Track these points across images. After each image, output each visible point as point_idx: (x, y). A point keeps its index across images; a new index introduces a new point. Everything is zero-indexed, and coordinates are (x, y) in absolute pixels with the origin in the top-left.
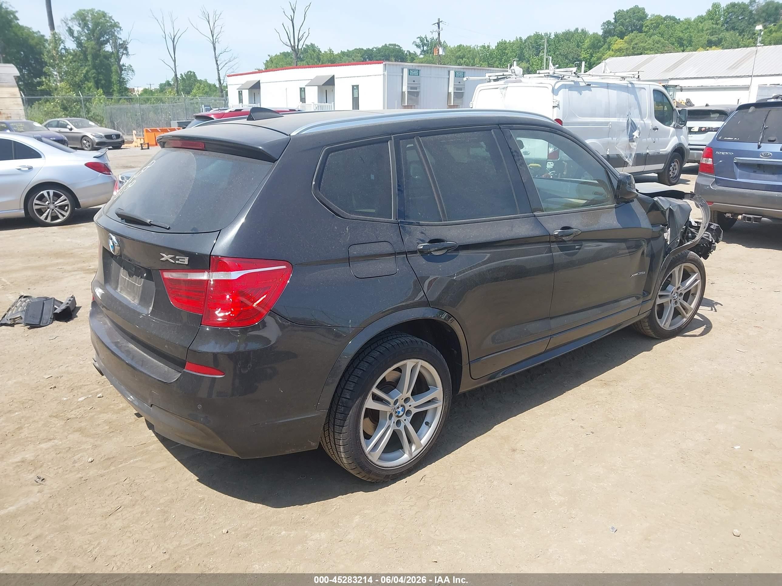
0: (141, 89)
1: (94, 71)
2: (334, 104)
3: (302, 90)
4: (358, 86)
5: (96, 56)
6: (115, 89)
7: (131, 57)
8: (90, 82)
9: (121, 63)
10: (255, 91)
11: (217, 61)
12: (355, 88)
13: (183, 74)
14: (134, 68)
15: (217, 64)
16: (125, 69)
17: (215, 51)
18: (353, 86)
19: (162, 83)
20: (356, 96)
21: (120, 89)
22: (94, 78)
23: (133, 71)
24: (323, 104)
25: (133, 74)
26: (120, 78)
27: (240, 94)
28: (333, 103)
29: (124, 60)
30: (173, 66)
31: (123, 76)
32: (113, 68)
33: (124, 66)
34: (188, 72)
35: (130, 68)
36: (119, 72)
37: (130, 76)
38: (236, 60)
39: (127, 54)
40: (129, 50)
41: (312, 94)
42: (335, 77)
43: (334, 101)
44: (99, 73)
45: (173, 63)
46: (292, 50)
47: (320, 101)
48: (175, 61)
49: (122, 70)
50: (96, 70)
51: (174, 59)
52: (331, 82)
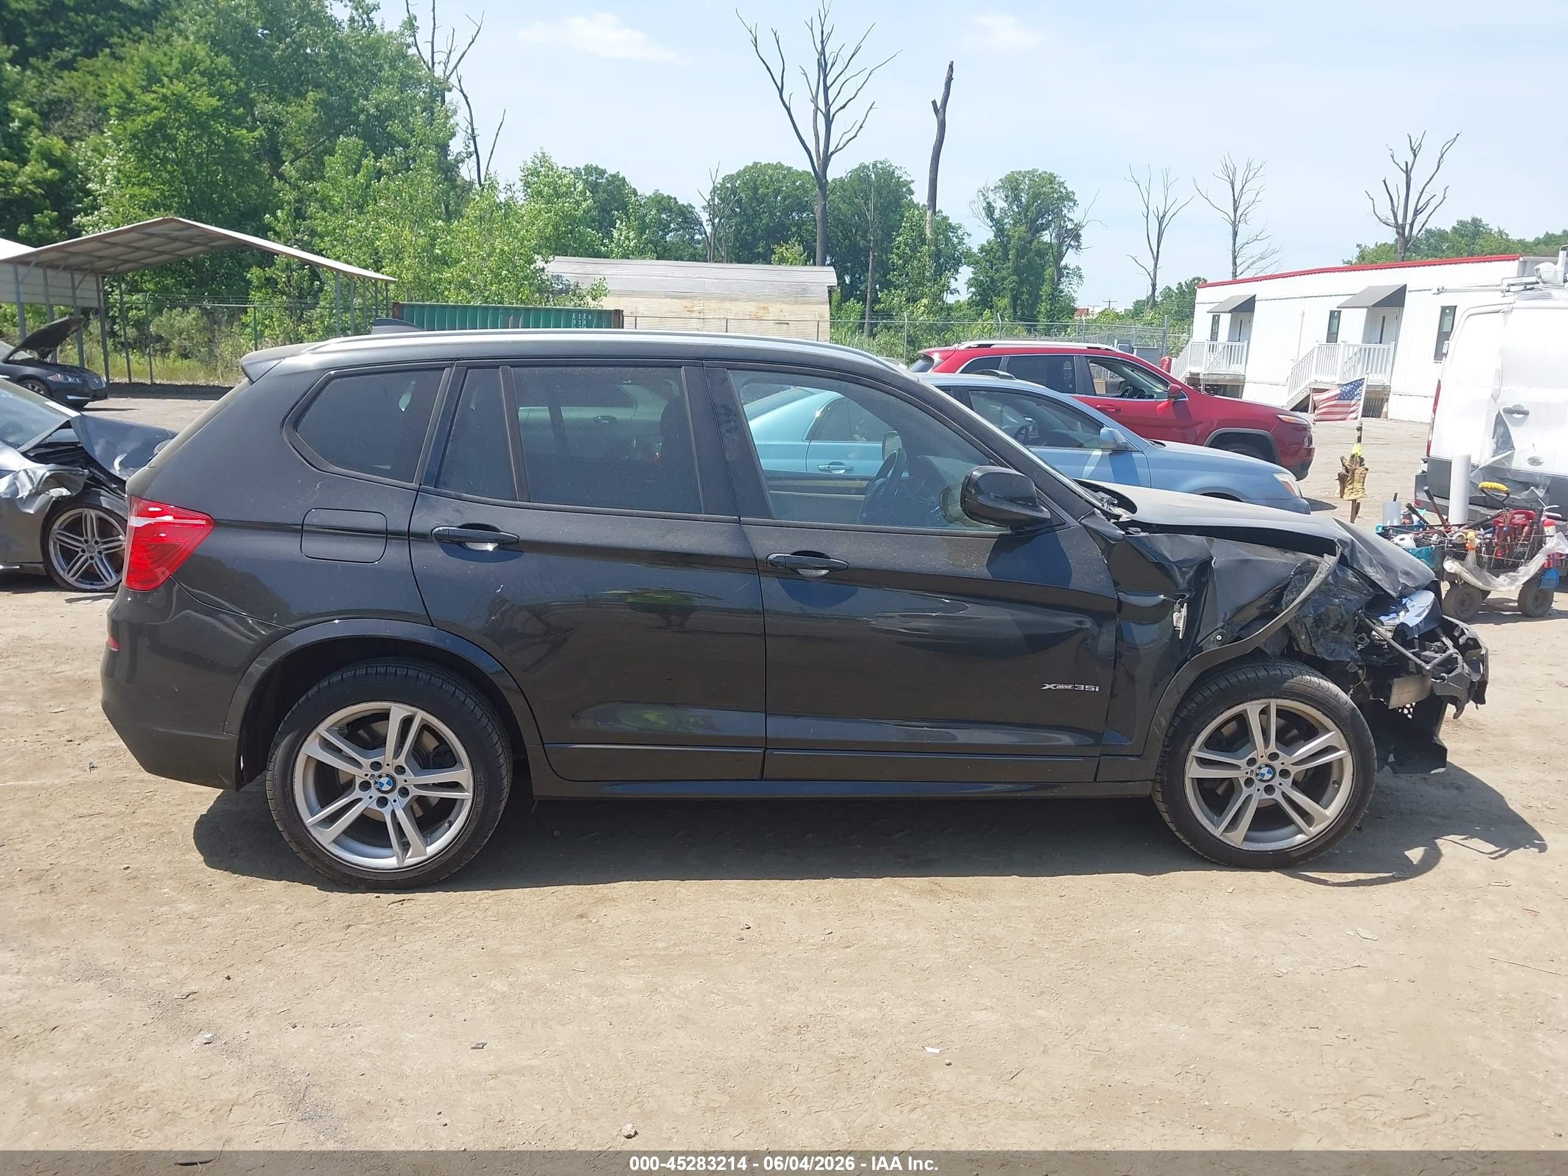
0: (1098, 310)
1: (1015, 278)
2: (1396, 345)
3: (1334, 316)
4: (1454, 309)
5: (1022, 252)
6: (1043, 309)
7: (1084, 253)
8: (1003, 297)
9: (1063, 263)
10: (1243, 316)
11: (1235, 258)
12: (1448, 312)
13: (1183, 284)
14: (1083, 272)
15: (1235, 263)
16: (1068, 273)
17: (1235, 240)
18: (1444, 309)
19: (1139, 299)
20: (1446, 329)
21: (1052, 310)
22: (1012, 290)
23: (1080, 277)
24: (1372, 346)
25: (1080, 282)
26: (1056, 289)
27: (1216, 321)
28: (1393, 343)
29: (1070, 259)
30: (1151, 268)
31: (1061, 286)
32: (1049, 272)
33: (1066, 267)
34: (1194, 279)
35: (1078, 273)
36: (1056, 279)
37: (1073, 287)
38: (1276, 257)
39: (1078, 247)
40: (1083, 240)
41: (1354, 323)
42: (1408, 289)
43: (1396, 340)
44: (1021, 283)
45: (1153, 262)
46: (1398, 233)
47: (1367, 339)
48: (1156, 259)
49: (1061, 276)
50: (1018, 276)
51: (1155, 254)
52: (1396, 299)
